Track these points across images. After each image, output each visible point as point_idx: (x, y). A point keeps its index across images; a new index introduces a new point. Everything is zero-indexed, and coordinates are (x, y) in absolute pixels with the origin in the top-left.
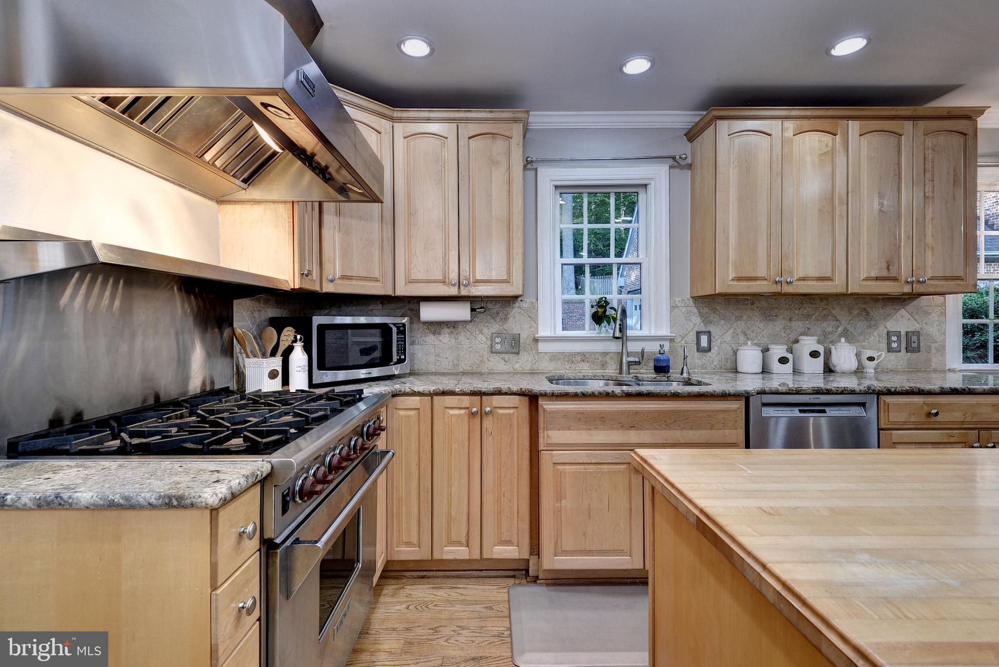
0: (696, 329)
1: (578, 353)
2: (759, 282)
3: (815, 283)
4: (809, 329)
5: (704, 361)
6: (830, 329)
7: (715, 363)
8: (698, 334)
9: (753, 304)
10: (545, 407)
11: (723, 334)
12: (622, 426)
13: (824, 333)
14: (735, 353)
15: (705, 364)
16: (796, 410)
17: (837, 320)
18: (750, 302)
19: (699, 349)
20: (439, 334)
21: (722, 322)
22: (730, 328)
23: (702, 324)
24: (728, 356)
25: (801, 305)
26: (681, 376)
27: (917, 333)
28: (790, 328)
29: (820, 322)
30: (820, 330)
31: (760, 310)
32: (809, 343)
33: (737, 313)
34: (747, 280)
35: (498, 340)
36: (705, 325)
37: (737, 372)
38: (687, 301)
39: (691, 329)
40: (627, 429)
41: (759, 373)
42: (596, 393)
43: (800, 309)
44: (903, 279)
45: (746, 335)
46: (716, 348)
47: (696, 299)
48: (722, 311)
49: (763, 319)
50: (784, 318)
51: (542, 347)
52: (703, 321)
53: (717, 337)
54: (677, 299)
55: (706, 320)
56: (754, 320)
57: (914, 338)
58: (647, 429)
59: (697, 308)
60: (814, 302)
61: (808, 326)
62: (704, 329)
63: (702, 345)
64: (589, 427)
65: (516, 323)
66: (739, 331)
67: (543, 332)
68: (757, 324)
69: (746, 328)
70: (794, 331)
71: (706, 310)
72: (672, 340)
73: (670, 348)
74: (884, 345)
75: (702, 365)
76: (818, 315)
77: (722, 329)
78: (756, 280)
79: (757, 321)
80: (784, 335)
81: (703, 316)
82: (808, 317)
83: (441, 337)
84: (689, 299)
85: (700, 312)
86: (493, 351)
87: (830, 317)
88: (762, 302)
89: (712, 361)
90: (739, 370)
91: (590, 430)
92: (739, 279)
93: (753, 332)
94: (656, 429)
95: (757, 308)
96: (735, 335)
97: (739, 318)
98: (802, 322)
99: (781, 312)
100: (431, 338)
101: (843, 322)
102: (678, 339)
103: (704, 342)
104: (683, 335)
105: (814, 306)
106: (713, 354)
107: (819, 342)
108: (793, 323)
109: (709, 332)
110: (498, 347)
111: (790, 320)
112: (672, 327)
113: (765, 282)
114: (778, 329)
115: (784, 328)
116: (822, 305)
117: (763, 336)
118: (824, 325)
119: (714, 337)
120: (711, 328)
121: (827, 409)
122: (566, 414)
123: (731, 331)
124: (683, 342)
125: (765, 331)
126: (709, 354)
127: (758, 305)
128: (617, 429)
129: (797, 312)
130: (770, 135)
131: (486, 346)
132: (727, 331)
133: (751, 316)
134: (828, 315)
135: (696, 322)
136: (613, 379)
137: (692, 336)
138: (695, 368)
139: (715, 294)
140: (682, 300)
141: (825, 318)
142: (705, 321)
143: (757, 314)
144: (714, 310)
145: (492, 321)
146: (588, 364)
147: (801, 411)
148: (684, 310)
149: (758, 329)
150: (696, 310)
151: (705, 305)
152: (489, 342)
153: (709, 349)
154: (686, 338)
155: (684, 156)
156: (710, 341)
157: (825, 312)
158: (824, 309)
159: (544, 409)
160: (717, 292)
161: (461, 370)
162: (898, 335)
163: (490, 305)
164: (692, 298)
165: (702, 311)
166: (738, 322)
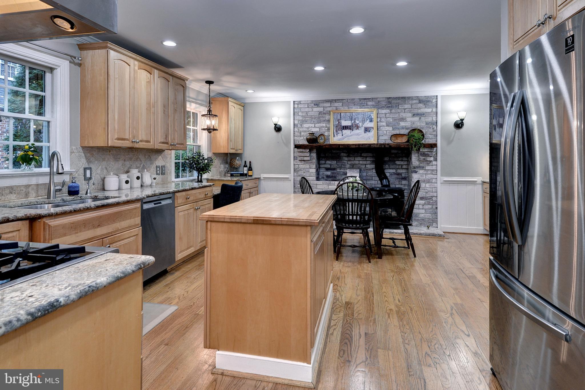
0: (84, 166)
1: (7, 187)
2: (126, 142)
3: (144, 143)
6: (139, 165)
7: (93, 187)
8: (85, 169)
9: (110, 152)
10: (50, 224)
11: (97, 169)
12: (94, 227)
14: (103, 180)
16: (153, 203)
17: (141, 161)
18: (108, 150)
19: (86, 179)
21: (96, 162)
23: (87, 163)
24: (99, 182)
26: (86, 196)
27: (164, 166)
28: (125, 164)
29: (135, 162)
30: (137, 165)
31: (113, 155)
32: (135, 173)
34: (121, 140)
36: (89, 164)
37: (105, 190)
38: (79, 149)
39: (81, 166)
40: (96, 228)
41: (116, 190)
43: (128, 155)
44: (170, 144)
45: (107, 169)
46: (94, 177)
47: (83, 148)
48: (96, 155)
49: (114, 160)
50: (122, 160)
52: (87, 161)
53: (94, 171)
54: (74, 148)
55: (89, 161)
56: (110, 161)
57: (164, 168)
58: (105, 226)
59: (84, 153)
61: (132, 164)
62: (87, 166)
64: (77, 231)
66: (104, 167)
68: (112, 163)
69: (107, 165)
70: (126, 166)
71: (89, 155)
72: (71, 174)
74: (155, 172)
76: (134, 158)
77: (96, 166)
78: (125, 140)
79: (112, 161)
80: (122, 168)
81: (87, 159)
82: (131, 159)
84: (80, 148)
85: (85, 156)
90: (105, 189)
91: (77, 233)
92: (118, 139)
94: (109, 224)
96: (102, 169)
97: (104, 160)
98: (129, 162)
99: (121, 156)
101: (143, 162)
102: (74, 173)
103: (88, 174)
104: (77, 170)
105: (133, 153)
106: (92, 181)
107: (139, 172)
108: (126, 162)
109: (91, 168)
111: (125, 160)
112: (71, 165)
113: (128, 142)
114: (120, 166)
120: (91, 166)
121: (161, 201)
122: (64, 226)
123: (100, 167)
124: (77, 175)
125: (115, 167)
126: (90, 181)
127: (112, 153)
128: (91, 229)
130: (129, 66)
132: (98, 167)
133: (109, 158)
135: (83, 163)
136: (46, 203)
137: (82, 171)
138: (83, 191)
139: (108, 147)
140: (77, 148)
142: (88, 162)
143: (111, 157)
144: (92, 155)
147: (155, 204)
148: (77, 154)
149: (112, 166)
150: (83, 155)
151: (88, 152)
153: (90, 179)
154: (78, 172)
155: (80, 58)
156: (85, 175)
157: (137, 157)
159: (49, 225)
160: (109, 145)
162: (159, 167)
164: (81, 147)
165: (86, 155)
166: (104, 162)
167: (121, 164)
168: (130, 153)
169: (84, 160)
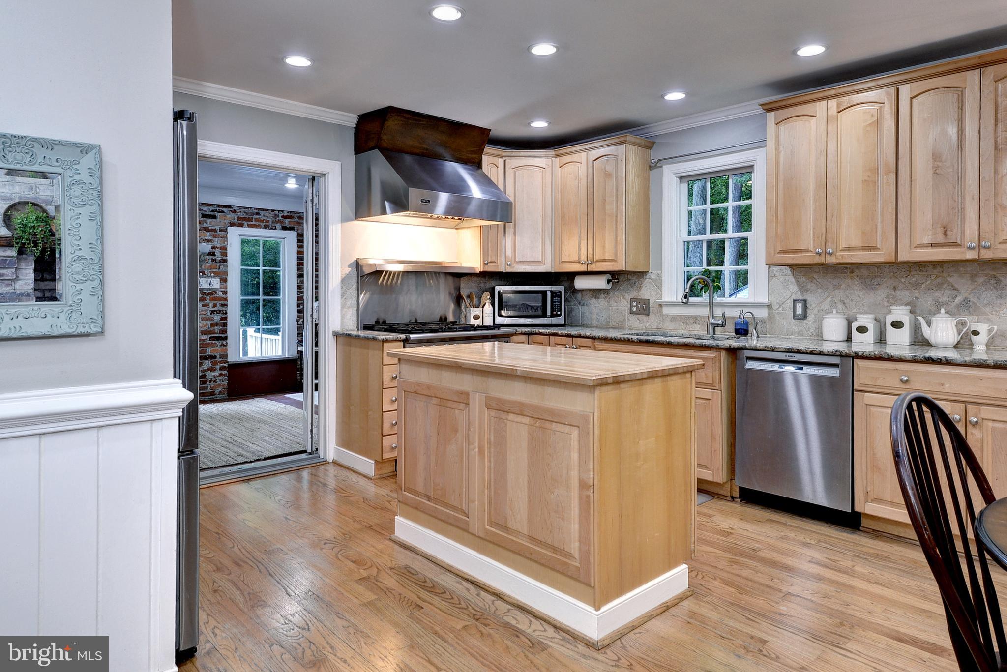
0: (794, 297)
1: (692, 316)
4: (917, 299)
5: (800, 328)
6: (945, 299)
7: (811, 331)
8: (795, 302)
9: (852, 272)
11: (821, 303)
13: (937, 304)
15: (801, 331)
17: (955, 289)
18: (849, 271)
19: (796, 316)
20: (598, 298)
21: (819, 291)
22: (828, 297)
23: (799, 293)
25: (908, 272)
28: (894, 297)
29: (932, 291)
30: (931, 299)
31: (860, 278)
33: (835, 282)
34: (793, 252)
35: (634, 304)
36: (802, 293)
38: (785, 271)
39: (788, 297)
42: (622, 339)
43: (907, 277)
45: (844, 303)
46: (813, 316)
47: (792, 267)
48: (819, 281)
49: (863, 288)
50: (887, 287)
51: (666, 310)
52: (800, 290)
53: (814, 305)
55: (802, 288)
56: (853, 289)
59: (794, 277)
60: (923, 269)
61: (916, 295)
62: (800, 298)
63: (797, 313)
65: (646, 292)
66: (837, 299)
67: (666, 298)
68: (857, 293)
69: (845, 296)
70: (898, 301)
71: (804, 279)
72: (769, 306)
73: (768, 314)
75: (799, 332)
76: (929, 284)
77: (819, 298)
79: (857, 290)
80: (886, 304)
81: (800, 285)
82: (917, 285)
83: (600, 301)
84: (786, 269)
85: (797, 281)
86: (632, 313)
87: (945, 285)
88: (862, 270)
89: (809, 328)
93: (852, 300)
95: (857, 276)
96: (832, 304)
97: (837, 287)
98: (909, 291)
99: (884, 280)
100: (594, 301)
101: (963, 291)
102: (775, 306)
103: (799, 310)
104: (780, 303)
105: (924, 273)
106: (809, 321)
108: (898, 292)
109: (805, 301)
110: (634, 309)
111: (895, 288)
112: (769, 295)
114: (880, 298)
115: (887, 297)
116: (936, 271)
117: (863, 305)
118: (938, 294)
119: (811, 305)
120: (807, 296)
121: (805, 367)
123: (829, 299)
124: (780, 309)
126: (805, 321)
127: (858, 274)
129: (903, 280)
131: (627, 308)
132: (825, 300)
133: (850, 284)
134: (943, 284)
135: (793, 291)
137: (790, 304)
138: (792, 335)
140: (781, 270)
141: (939, 286)
142: (802, 290)
143: (856, 283)
144: (812, 279)
145: (631, 289)
146: (699, 326)
148: (782, 279)
150: (793, 280)
151: (803, 274)
152: (629, 305)
153: (805, 316)
154: (784, 306)
156: (805, 308)
157: (939, 280)
158: (937, 277)
161: (611, 326)
163: (630, 277)
165: (799, 280)
166: (836, 291)
167: (884, 296)
168: (912, 273)
169: (794, 287)
